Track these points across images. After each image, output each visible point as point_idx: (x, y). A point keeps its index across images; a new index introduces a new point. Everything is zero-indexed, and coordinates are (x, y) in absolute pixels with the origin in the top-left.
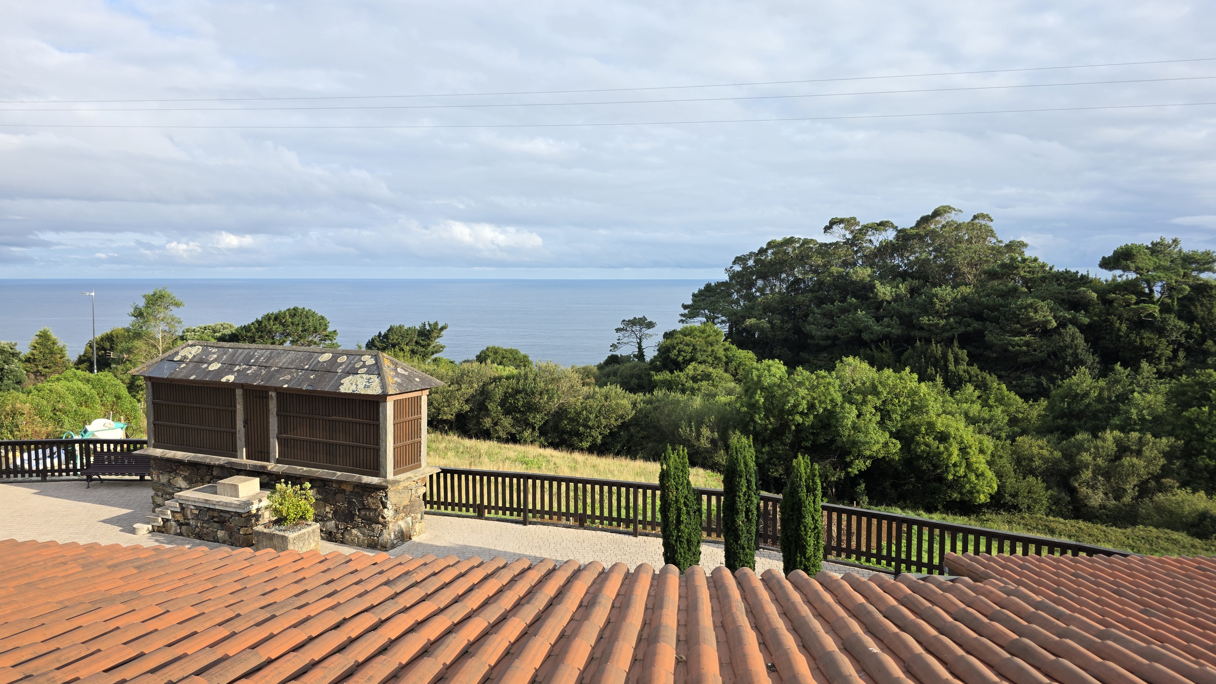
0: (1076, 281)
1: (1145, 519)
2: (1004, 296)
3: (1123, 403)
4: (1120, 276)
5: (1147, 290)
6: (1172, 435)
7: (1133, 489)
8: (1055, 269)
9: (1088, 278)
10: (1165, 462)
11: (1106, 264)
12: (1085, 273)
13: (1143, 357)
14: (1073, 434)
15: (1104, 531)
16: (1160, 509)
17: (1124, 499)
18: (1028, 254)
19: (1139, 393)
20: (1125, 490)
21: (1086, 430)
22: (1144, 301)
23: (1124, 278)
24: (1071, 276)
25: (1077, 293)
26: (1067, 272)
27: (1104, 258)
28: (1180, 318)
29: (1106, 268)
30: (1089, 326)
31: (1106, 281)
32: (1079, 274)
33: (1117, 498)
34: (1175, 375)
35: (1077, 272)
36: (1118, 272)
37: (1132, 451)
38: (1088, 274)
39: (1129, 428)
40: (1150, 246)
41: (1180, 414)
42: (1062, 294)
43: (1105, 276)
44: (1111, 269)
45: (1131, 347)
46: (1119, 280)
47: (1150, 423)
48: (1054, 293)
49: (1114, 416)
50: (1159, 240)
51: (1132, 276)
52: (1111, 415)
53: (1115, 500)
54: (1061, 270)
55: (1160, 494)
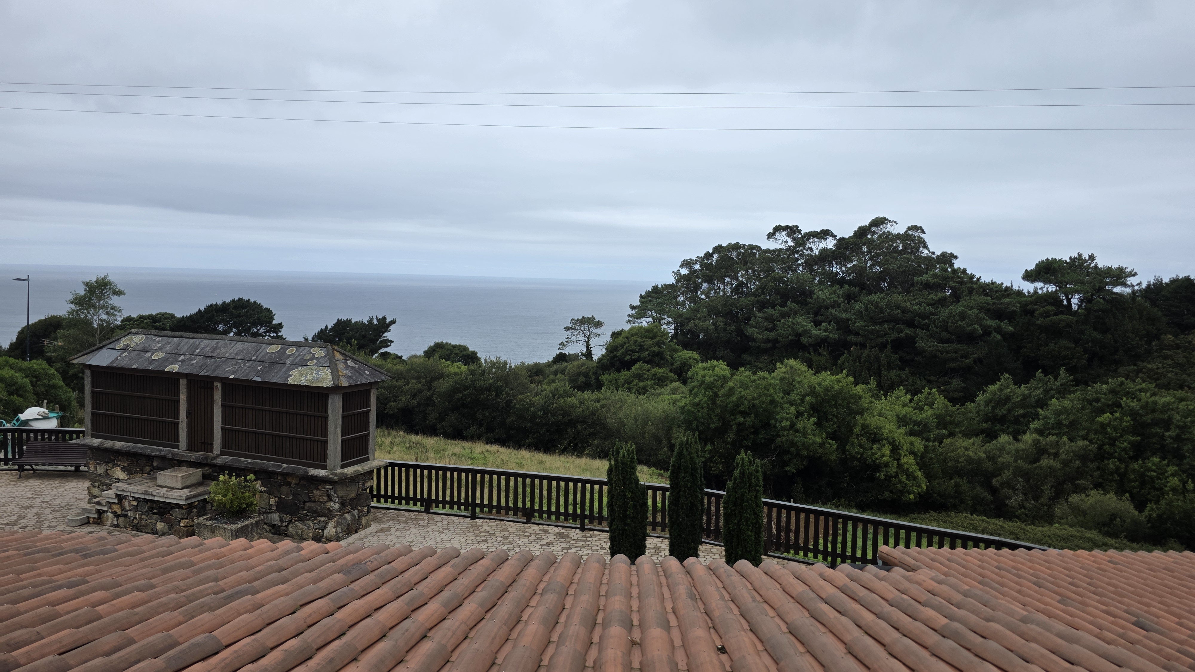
0: (1001, 291)
1: (1060, 519)
2: (934, 304)
3: (1042, 408)
4: (1041, 288)
5: (1065, 302)
6: (1086, 439)
7: (1050, 490)
8: (982, 280)
9: (1012, 289)
10: (1080, 465)
11: (1029, 276)
12: (1009, 285)
13: (1062, 365)
14: (996, 437)
15: (1024, 530)
16: (1076, 510)
17: (1042, 500)
18: (958, 264)
19: (1057, 399)
20: (1043, 491)
21: (1008, 433)
22: (1062, 313)
23: (1045, 290)
24: (997, 287)
25: (1001, 304)
26: (993, 283)
27: (1026, 271)
28: (1095, 329)
29: (1028, 280)
30: (1012, 335)
31: (1029, 292)
32: (1004, 286)
33: (1036, 498)
34: (1090, 383)
35: (1002, 284)
36: (1039, 285)
37: (1049, 454)
38: (1012, 286)
39: (1047, 432)
40: (1068, 261)
41: (1094, 420)
42: (988, 304)
43: (1028, 287)
44: (1033, 281)
45: (1050, 356)
46: (1040, 292)
47: (1067, 428)
48: (981, 303)
49: (1033, 420)
50: (1077, 256)
51: (1052, 288)
52: (1030, 419)
53: (1034, 500)
54: (987, 282)
55: (1075, 495)
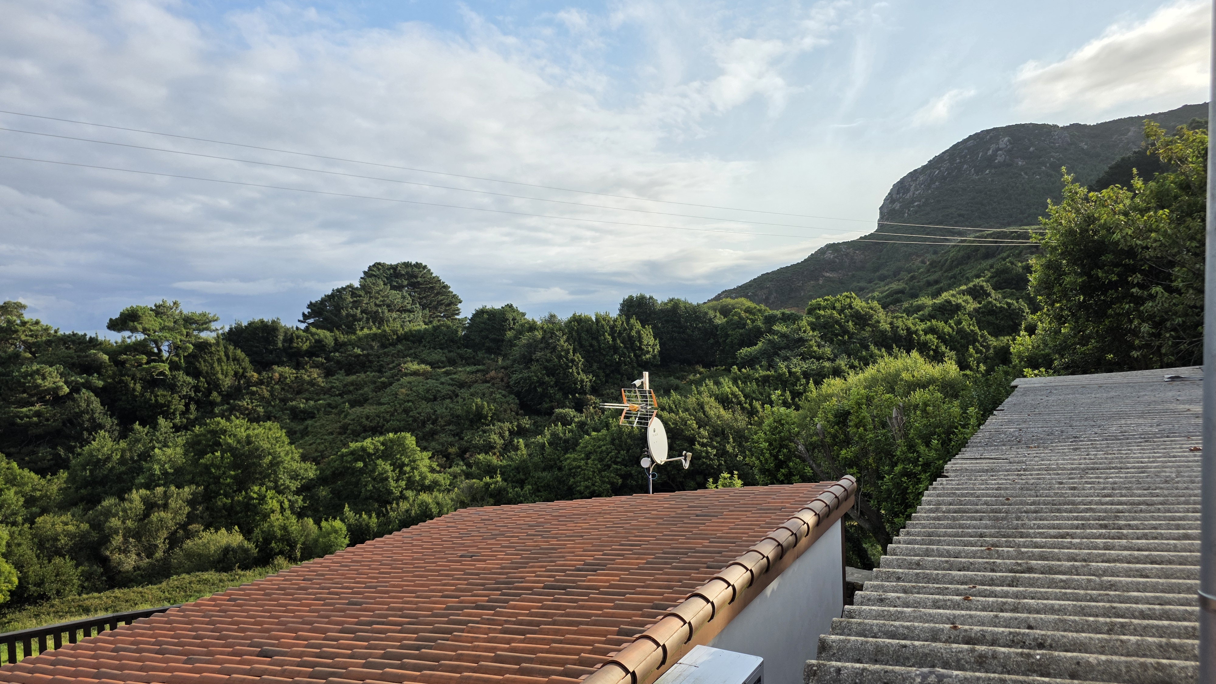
0: (85, 343)
1: (177, 569)
2: (3, 363)
3: (146, 461)
4: (129, 337)
5: (156, 350)
6: (193, 483)
7: (164, 543)
8: (61, 333)
9: (97, 340)
10: (190, 509)
11: (114, 325)
12: (93, 336)
13: (159, 415)
14: (99, 502)
15: (141, 592)
16: (189, 555)
17: (157, 555)
18: (27, 316)
19: (159, 449)
20: (156, 546)
21: (112, 495)
22: (154, 361)
23: (133, 339)
24: (79, 339)
25: (87, 356)
26: (74, 335)
27: (111, 320)
28: (188, 374)
29: (114, 330)
30: (104, 388)
31: (116, 343)
32: (88, 338)
33: (150, 555)
34: (189, 427)
35: (85, 335)
36: (127, 334)
37: (158, 506)
38: (97, 336)
39: (154, 484)
40: (154, 308)
41: (197, 462)
42: (72, 358)
43: (115, 338)
44: (119, 330)
45: (147, 406)
46: (129, 341)
47: (173, 475)
48: (63, 357)
49: (138, 475)
50: (161, 303)
51: (140, 337)
52: (135, 474)
53: (148, 558)
54: (67, 333)
55: (189, 541)
